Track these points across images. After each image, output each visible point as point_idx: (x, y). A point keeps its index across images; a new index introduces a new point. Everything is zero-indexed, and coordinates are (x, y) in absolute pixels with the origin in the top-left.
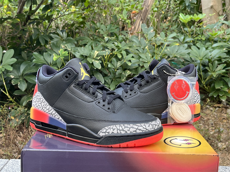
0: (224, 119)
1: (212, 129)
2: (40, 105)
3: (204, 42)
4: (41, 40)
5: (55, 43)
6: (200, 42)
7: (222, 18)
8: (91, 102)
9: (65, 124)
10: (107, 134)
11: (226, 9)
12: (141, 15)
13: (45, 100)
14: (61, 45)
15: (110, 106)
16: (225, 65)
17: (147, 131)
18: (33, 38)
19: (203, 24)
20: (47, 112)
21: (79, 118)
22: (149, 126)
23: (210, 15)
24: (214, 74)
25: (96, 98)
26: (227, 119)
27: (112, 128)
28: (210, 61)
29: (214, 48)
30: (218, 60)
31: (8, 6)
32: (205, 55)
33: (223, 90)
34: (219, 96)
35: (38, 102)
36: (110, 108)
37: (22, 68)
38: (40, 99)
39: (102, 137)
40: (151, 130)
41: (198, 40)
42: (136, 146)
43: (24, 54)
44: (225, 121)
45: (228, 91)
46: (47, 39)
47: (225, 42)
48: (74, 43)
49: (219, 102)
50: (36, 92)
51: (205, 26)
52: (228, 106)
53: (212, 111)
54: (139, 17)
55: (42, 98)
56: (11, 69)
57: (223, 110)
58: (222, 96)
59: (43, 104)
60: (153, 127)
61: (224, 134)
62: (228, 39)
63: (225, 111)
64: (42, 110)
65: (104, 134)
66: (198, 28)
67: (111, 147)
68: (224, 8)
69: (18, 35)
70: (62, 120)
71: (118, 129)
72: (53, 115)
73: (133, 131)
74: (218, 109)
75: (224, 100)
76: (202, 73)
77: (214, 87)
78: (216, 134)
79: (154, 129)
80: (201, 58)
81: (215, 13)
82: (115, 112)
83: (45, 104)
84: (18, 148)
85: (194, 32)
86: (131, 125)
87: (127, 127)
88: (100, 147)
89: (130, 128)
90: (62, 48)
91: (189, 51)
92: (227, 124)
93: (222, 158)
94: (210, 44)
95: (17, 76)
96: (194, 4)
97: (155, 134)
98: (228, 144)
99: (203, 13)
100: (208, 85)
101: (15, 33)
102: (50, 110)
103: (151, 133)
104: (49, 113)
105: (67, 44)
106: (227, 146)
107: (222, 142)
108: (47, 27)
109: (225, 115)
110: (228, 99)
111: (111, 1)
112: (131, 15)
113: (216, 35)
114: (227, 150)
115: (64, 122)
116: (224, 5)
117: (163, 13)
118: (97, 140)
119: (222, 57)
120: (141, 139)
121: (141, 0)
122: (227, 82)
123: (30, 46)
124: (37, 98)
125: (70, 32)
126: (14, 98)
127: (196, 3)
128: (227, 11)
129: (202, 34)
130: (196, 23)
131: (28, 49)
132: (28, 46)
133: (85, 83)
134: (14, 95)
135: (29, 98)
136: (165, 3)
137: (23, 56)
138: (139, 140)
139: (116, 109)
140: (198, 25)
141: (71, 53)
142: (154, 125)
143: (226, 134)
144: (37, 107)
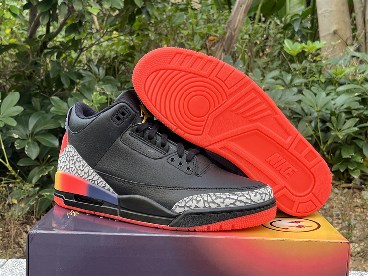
0: (356, 206)
1: (337, 223)
2: (73, 166)
3: (324, 85)
4: (63, 80)
5: (86, 84)
6: (316, 85)
7: (351, 49)
8: (159, 158)
9: (116, 196)
10: (187, 209)
11: (359, 35)
12: (223, 44)
13: (81, 157)
14: (96, 86)
15: (191, 165)
16: (357, 120)
17: (252, 203)
18: (51, 76)
19: (321, 58)
20: (85, 178)
21: (140, 184)
22: (255, 196)
23: (333, 43)
24: (341, 135)
25: (167, 152)
26: (362, 206)
27: (195, 200)
28: (332, 114)
29: (338, 94)
30: (345, 113)
31: (12, 29)
32: (325, 103)
33: (354, 160)
34: (349, 170)
35: (69, 161)
36: (191, 167)
37: (32, 122)
38: (73, 156)
39: (179, 215)
40: (258, 202)
41: (313, 81)
42: (236, 228)
43: (36, 102)
44: (359, 210)
45: (362, 162)
46: (72, 78)
47: (357, 84)
48: (116, 85)
49: (348, 181)
50: (65, 146)
51: (324, 60)
52: (363, 186)
53: (336, 194)
54: (219, 47)
55: (77, 155)
56: (14, 123)
57: (355, 193)
58: (354, 170)
59: (77, 164)
60: (262, 197)
61: (357, 231)
62: (361, 80)
63: (358, 195)
64: (77, 174)
65: (182, 210)
66: (314, 64)
67: (194, 230)
68: (354, 34)
69: (26, 71)
70: (111, 189)
71: (205, 201)
72: (95, 183)
73: (231, 204)
74: (347, 192)
75: (356, 176)
76: (320, 134)
77: (340, 155)
78: (345, 231)
79: (264, 200)
80: (319, 109)
81: (340, 41)
82: (198, 174)
83: (81, 163)
84: (23, 250)
85: (307, 70)
86: (227, 194)
87: (220, 198)
88: (176, 230)
89: (225, 199)
90: (97, 91)
91: (300, 97)
92: (361, 215)
93: (355, 268)
94: (333, 87)
95: (24, 135)
96: (307, 28)
97: (265, 210)
98: (363, 245)
99: (321, 40)
100: (330, 153)
101: (21, 68)
102: (90, 173)
103: (260, 208)
104: (88, 178)
105: (105, 85)
106: (361, 249)
107: (353, 242)
108: (74, 61)
109: (359, 201)
110: (363, 175)
111: (176, 18)
112: (208, 44)
113: (342, 74)
114: (362, 255)
115: (113, 193)
116: (354, 30)
117: (258, 42)
118: (170, 219)
119: (353, 108)
120: (243, 217)
121: (224, 21)
122: (360, 147)
123: (46, 90)
124: (68, 156)
125: (110, 68)
126: (19, 170)
127: (311, 27)
128: (359, 38)
129: (320, 72)
130: (310, 56)
131: (42, 94)
132: (43, 89)
133: (148, 128)
134: (18, 166)
135: (42, 171)
136: (261, 27)
137: (34, 105)
138: (240, 218)
139: (201, 169)
140: (313, 58)
141: (111, 99)
142: (264, 195)
143: (360, 231)
144: (67, 170)
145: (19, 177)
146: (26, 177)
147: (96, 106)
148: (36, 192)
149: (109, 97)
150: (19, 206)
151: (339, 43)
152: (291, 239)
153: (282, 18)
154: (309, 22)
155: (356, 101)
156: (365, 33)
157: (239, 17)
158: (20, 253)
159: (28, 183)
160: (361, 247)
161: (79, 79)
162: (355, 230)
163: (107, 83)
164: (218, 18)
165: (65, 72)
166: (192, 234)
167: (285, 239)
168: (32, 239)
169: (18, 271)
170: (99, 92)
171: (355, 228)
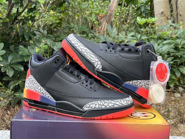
0: (172, 101)
1: (162, 109)
2: (33, 86)
3: (156, 40)
4: (25, 36)
5: (37, 39)
6: (153, 40)
7: (170, 22)
8: (76, 83)
9: (55, 101)
10: (90, 108)
11: (174, 14)
12: (106, 18)
13: (37, 82)
14: (42, 40)
16: (173, 58)
17: (122, 105)
18: (20, 35)
19: (155, 26)
21: (67, 96)
22: (124, 102)
23: (161, 18)
25: (80, 79)
26: (175, 101)
27: (94, 104)
29: (164, 45)
30: (167, 54)
32: (157, 49)
33: (171, 78)
35: (31, 83)
36: (92, 87)
37: (10, 58)
38: (33, 81)
39: (86, 111)
40: (125, 105)
41: (151, 38)
42: (114, 118)
43: (12, 47)
44: (173, 103)
45: (175, 79)
46: (30, 36)
47: (173, 40)
48: (52, 39)
49: (168, 88)
50: (29, 76)
51: (157, 27)
52: (175, 91)
54: (105, 20)
55: (35, 81)
56: (1, 59)
57: (171, 94)
58: (171, 82)
59: (35, 85)
60: (127, 102)
61: (172, 113)
62: (175, 38)
63: (173, 95)
64: (35, 90)
65: (88, 109)
66: (152, 29)
67: (93, 119)
68: (172, 13)
69: (7, 32)
70: (52, 98)
71: (99, 105)
72: (44, 94)
73: (112, 106)
74: (168, 93)
75: (172, 86)
78: (166, 113)
79: (128, 104)
81: (165, 17)
82: (96, 91)
83: (37, 85)
85: (148, 32)
86: (110, 101)
87: (107, 103)
88: (85, 119)
89: (109, 103)
90: (43, 43)
92: (174, 105)
94: (161, 41)
95: (6, 65)
96: (148, 10)
98: (175, 121)
99: (155, 17)
101: (4, 30)
102: (41, 90)
103: (126, 107)
104: (40, 92)
105: (47, 39)
106: (174, 122)
107: (170, 119)
108: (31, 26)
109: (173, 98)
110: (175, 85)
111: (83, 5)
112: (99, 18)
113: (166, 35)
114: (174, 126)
115: (53, 100)
116: (172, 11)
117: (124, 17)
118: (82, 113)
119: (171, 52)
120: (118, 112)
121: (107, 6)
122: (174, 71)
123: (17, 41)
124: (30, 81)
125: (49, 30)
126: (3, 83)
127: (150, 9)
128: (174, 16)
129: (155, 33)
130: (150, 25)
131: (15, 43)
132: (15, 41)
133: (70, 67)
134: (3, 80)
135: (15, 83)
136: (125, 9)
137: (11, 49)
138: (116, 113)
139: (97, 88)
140: (151, 26)
141: (50, 47)
142: (128, 101)
143: (174, 113)
144: (30, 88)
145: (4, 86)
146: (7, 86)
147: (43, 51)
148: (12, 94)
149: (49, 46)
150: (4, 101)
151: (164, 18)
152: (142, 123)
153: (136, 5)
154: (149, 7)
155: (173, 48)
156: (177, 13)
157: (114, 4)
158: (4, 125)
159: (8, 89)
160: (174, 121)
161: (34, 36)
162: (171, 113)
163: (48, 38)
164: (104, 4)
165: (27, 32)
166: (93, 121)
167: (138, 123)
168: (13, 124)
169: (5, 137)
170: (44, 43)
171: (171, 112)
